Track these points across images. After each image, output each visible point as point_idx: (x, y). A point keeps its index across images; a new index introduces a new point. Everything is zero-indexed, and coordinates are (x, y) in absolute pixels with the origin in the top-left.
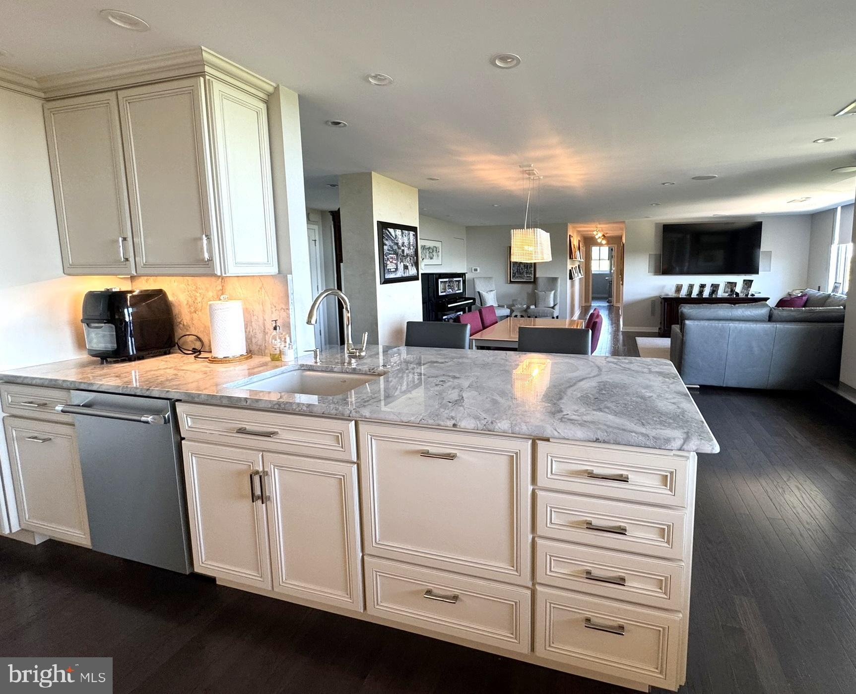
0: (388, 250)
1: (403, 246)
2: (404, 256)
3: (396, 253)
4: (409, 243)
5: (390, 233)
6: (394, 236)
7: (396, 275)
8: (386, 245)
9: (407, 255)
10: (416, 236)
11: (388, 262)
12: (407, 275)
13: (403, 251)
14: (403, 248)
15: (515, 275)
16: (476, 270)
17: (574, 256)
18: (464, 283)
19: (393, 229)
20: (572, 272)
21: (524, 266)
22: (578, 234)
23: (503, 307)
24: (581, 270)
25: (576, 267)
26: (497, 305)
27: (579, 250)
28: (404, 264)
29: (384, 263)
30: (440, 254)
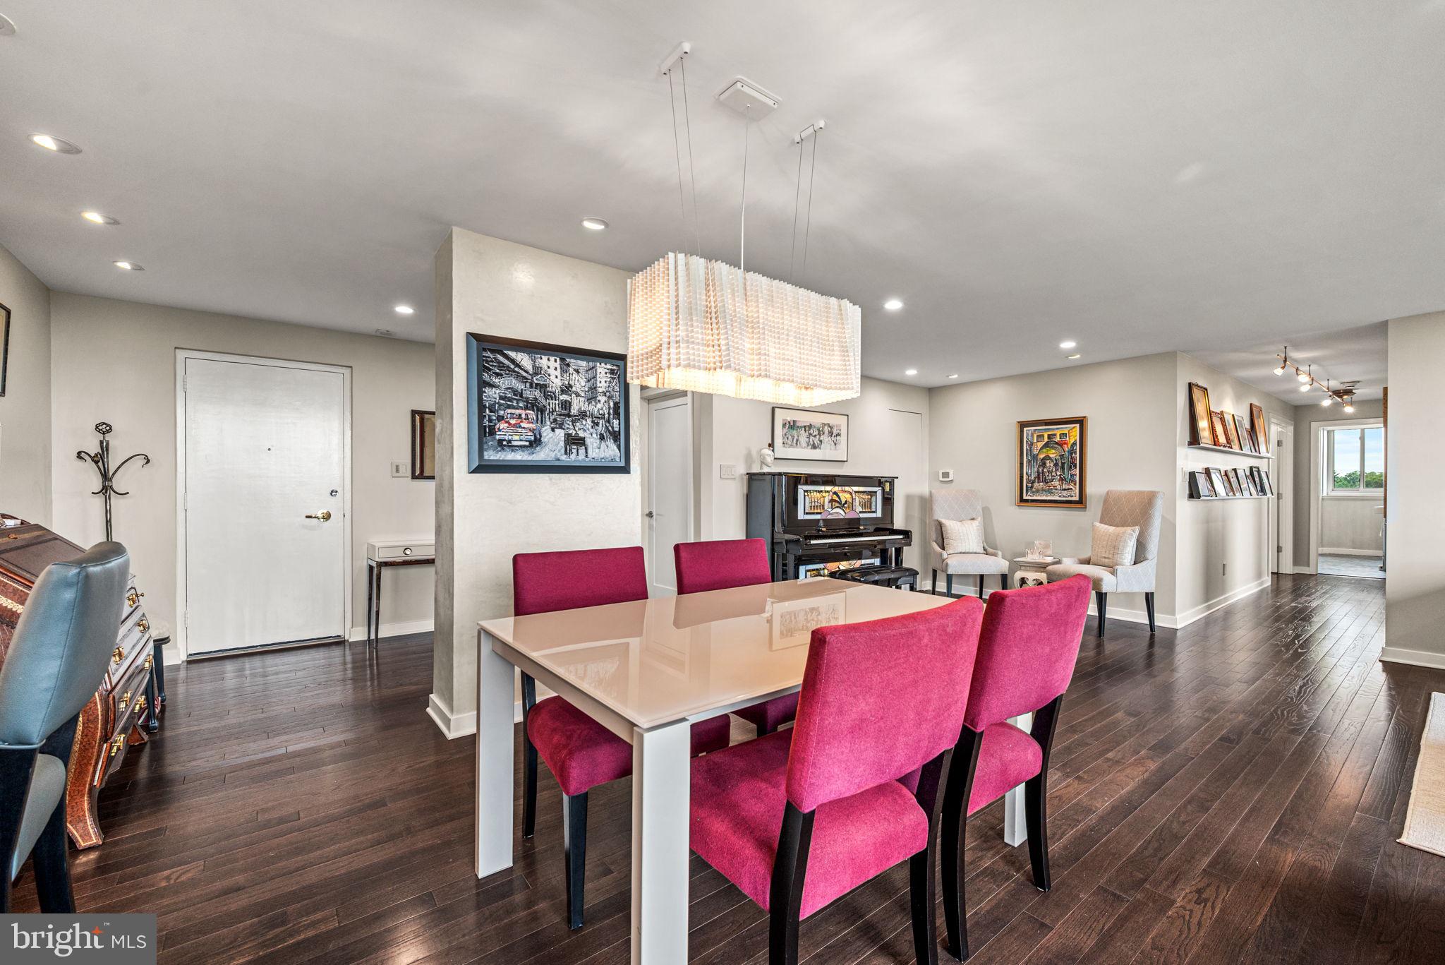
0: (504, 398)
1: (563, 392)
2: (569, 416)
3: (532, 405)
4: (593, 389)
5: (513, 361)
6: (530, 369)
7: (531, 454)
8: (492, 386)
9: (583, 415)
10: (621, 376)
12: (577, 457)
13: (566, 405)
14: (564, 397)
15: (1032, 487)
16: (946, 475)
17: (1222, 439)
18: (888, 501)
19: (528, 354)
20: (1201, 480)
21: (1056, 465)
22: (1243, 387)
23: (995, 555)
24: (1265, 481)
25: (1235, 470)
26: (982, 551)
27: (1253, 430)
28: (568, 436)
29: (482, 428)
30: (843, 439)
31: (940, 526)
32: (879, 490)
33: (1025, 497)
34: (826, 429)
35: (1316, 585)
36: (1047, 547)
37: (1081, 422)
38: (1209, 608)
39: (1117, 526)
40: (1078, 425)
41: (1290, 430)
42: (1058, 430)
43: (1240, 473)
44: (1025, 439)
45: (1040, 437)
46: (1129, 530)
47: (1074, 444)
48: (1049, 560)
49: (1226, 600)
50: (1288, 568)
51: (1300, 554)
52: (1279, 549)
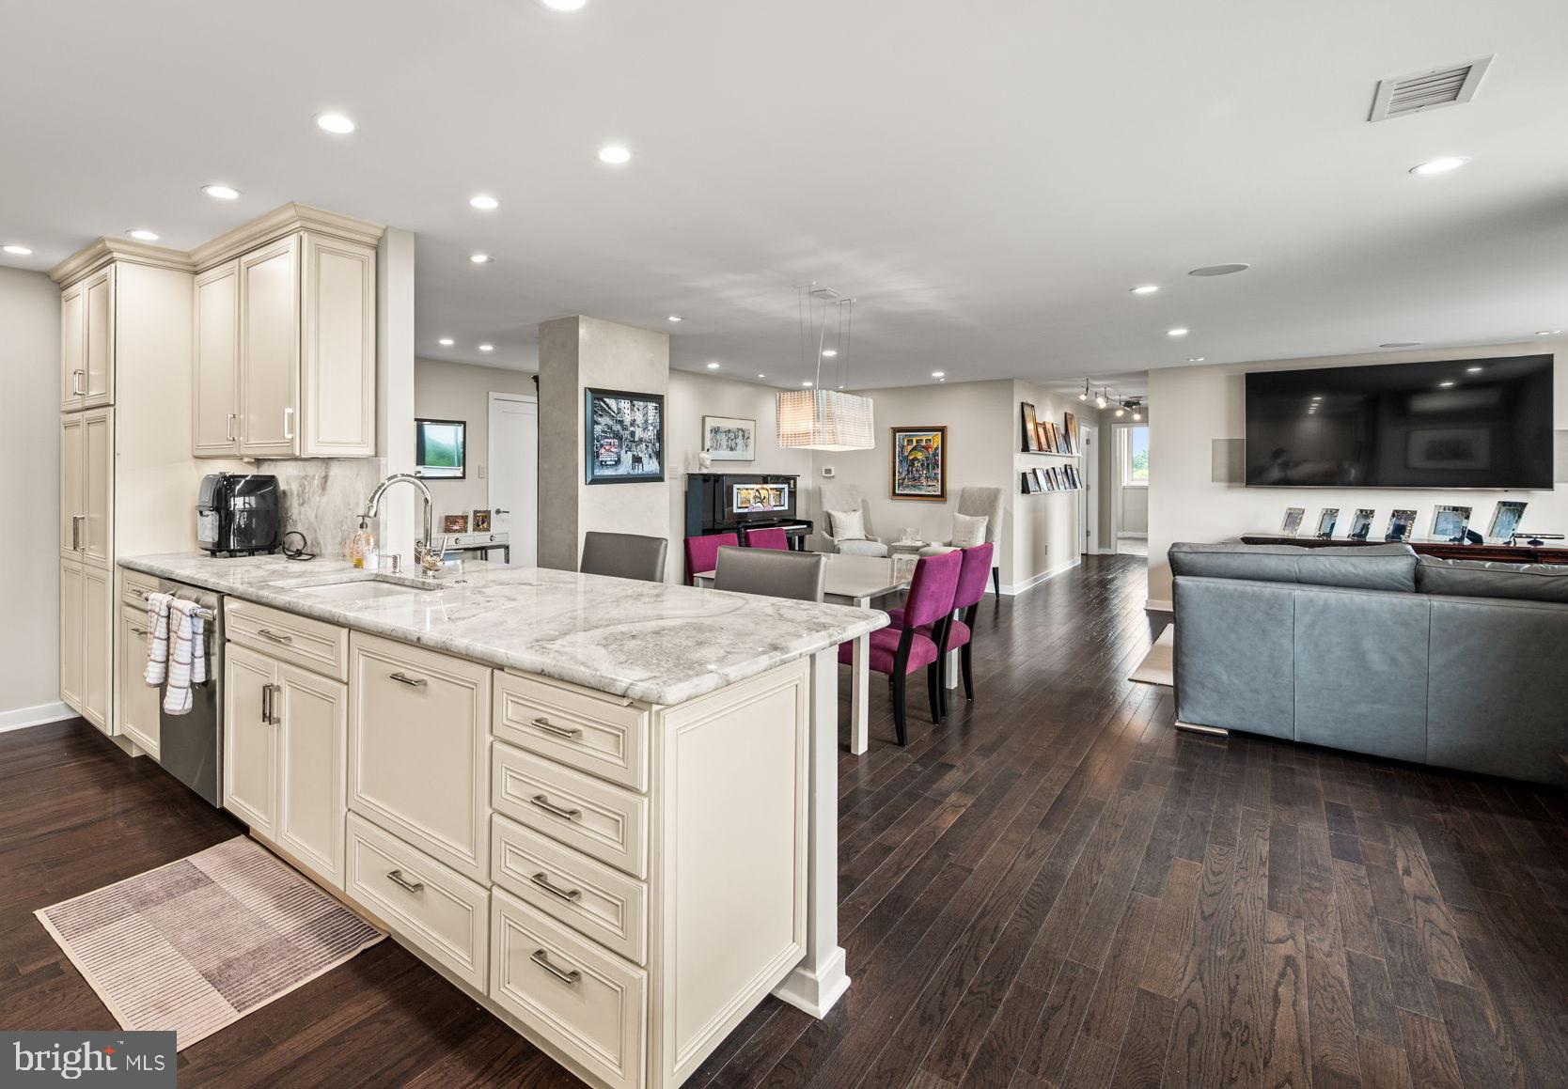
0: (603, 432)
1: (632, 425)
2: (634, 442)
3: (617, 436)
4: (646, 421)
5: (607, 405)
6: (615, 410)
7: (616, 470)
8: (598, 423)
9: (641, 440)
10: (660, 411)
11: (602, 451)
12: (638, 471)
13: (633, 434)
14: (632, 429)
15: (903, 483)
16: (828, 471)
17: (1045, 446)
18: (793, 494)
19: (615, 399)
20: (1030, 478)
21: (923, 465)
22: (1060, 400)
23: (875, 541)
24: (1076, 476)
25: (1053, 469)
26: (864, 538)
27: (1066, 436)
28: (634, 456)
29: (593, 452)
30: (752, 440)
31: (829, 516)
32: (786, 486)
33: (897, 492)
34: (740, 434)
35: (1116, 562)
36: (917, 532)
37: (942, 430)
38: (1036, 580)
39: (971, 515)
40: (940, 433)
41: (1095, 431)
42: (924, 436)
43: (1058, 471)
44: (897, 443)
45: (910, 442)
46: (980, 518)
47: (937, 449)
48: (919, 544)
49: (1047, 574)
50: (1094, 550)
51: (1104, 538)
52: (1088, 534)
